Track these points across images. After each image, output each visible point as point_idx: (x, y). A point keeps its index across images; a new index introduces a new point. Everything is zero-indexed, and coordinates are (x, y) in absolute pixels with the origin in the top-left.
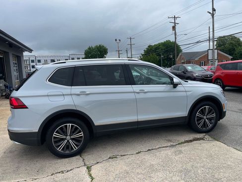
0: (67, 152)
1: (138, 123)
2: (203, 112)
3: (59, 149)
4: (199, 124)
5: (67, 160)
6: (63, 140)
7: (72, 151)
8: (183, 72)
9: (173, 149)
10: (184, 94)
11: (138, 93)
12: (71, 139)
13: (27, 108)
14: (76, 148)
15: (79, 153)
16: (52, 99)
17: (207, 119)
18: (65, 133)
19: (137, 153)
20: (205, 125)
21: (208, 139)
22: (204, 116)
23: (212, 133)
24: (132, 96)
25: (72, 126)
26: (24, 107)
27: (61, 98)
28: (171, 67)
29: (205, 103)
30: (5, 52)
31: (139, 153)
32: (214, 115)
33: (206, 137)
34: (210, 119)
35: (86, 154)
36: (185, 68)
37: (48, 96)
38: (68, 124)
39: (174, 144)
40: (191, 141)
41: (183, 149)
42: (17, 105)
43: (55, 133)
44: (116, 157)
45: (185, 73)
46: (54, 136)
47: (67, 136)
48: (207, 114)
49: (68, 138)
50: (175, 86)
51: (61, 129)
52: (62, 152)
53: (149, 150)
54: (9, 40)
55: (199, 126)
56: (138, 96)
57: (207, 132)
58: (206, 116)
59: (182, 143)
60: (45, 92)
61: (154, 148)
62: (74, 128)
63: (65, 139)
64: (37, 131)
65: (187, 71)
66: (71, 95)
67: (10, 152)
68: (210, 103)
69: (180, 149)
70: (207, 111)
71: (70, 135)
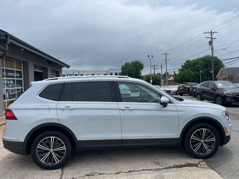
0: (50, 164)
1: (122, 141)
2: (199, 135)
3: (42, 161)
4: (194, 148)
5: (48, 172)
6: (47, 151)
7: (54, 164)
8: (213, 89)
9: (156, 174)
10: (175, 114)
11: (123, 110)
12: (54, 152)
13: (17, 119)
14: (58, 162)
15: (61, 166)
16: (39, 112)
17: (205, 143)
18: (48, 145)
19: (116, 173)
20: (202, 149)
21: (202, 166)
22: (201, 139)
23: (211, 159)
24: (116, 113)
25: (55, 139)
26: (14, 118)
27: (47, 112)
29: (202, 125)
30: (44, 68)
31: (119, 173)
32: (214, 139)
33: (201, 163)
34: (209, 144)
35: (68, 168)
36: (215, 86)
37: (36, 109)
38: (52, 137)
39: (161, 168)
40: (182, 166)
41: (167, 174)
42: (10, 116)
43: (39, 145)
44: (94, 175)
45: (215, 90)
47: (50, 148)
48: (205, 137)
49: (51, 150)
52: (45, 163)
53: (131, 171)
54: (46, 57)
55: (195, 151)
56: (122, 113)
57: (205, 158)
58: (204, 139)
59: (170, 167)
60: (33, 106)
61: (137, 169)
62: (57, 141)
63: (49, 151)
64: (23, 141)
65: (217, 88)
66: (56, 109)
68: (209, 125)
69: (164, 173)
70: (204, 134)
71: (54, 148)
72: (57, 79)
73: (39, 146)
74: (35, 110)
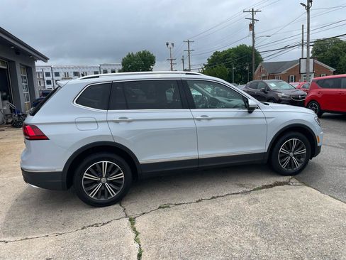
0: (103, 199)
1: (198, 161)
2: (288, 147)
3: (92, 196)
4: (282, 163)
5: (102, 209)
6: (97, 182)
7: (109, 198)
8: (264, 91)
9: (246, 197)
10: (263, 121)
11: (199, 120)
12: (108, 182)
13: (48, 139)
14: (114, 195)
15: (118, 200)
16: (80, 126)
17: (294, 156)
18: (99, 174)
19: (197, 202)
20: (291, 164)
21: (294, 184)
22: (290, 152)
23: (300, 175)
24: (191, 124)
25: (109, 164)
26: (43, 137)
27: (94, 126)
28: (246, 83)
29: (293, 134)
30: (9, 61)
31: (200, 201)
32: (304, 151)
33: (292, 181)
34: (299, 157)
35: (127, 202)
36: (267, 86)
37: (75, 123)
38: (103, 162)
39: (248, 190)
40: (271, 186)
41: (260, 196)
42: (34, 135)
44: (168, 207)
45: (266, 93)
46: (84, 177)
47: (102, 177)
48: (295, 150)
49: (104, 180)
50: (251, 110)
51: (94, 168)
52: (96, 199)
53: (214, 197)
55: (283, 166)
56: (199, 124)
57: (294, 174)
58: (293, 152)
59: (259, 189)
60: (72, 118)
61: (220, 195)
62: (111, 166)
63: (100, 182)
64: (61, 170)
65: (269, 89)
66: (107, 121)
67: (25, 199)
68: (301, 135)
69: (256, 196)
70: (294, 145)
71: (106, 177)
72: (98, 77)
73: (86, 175)
74: (74, 125)
